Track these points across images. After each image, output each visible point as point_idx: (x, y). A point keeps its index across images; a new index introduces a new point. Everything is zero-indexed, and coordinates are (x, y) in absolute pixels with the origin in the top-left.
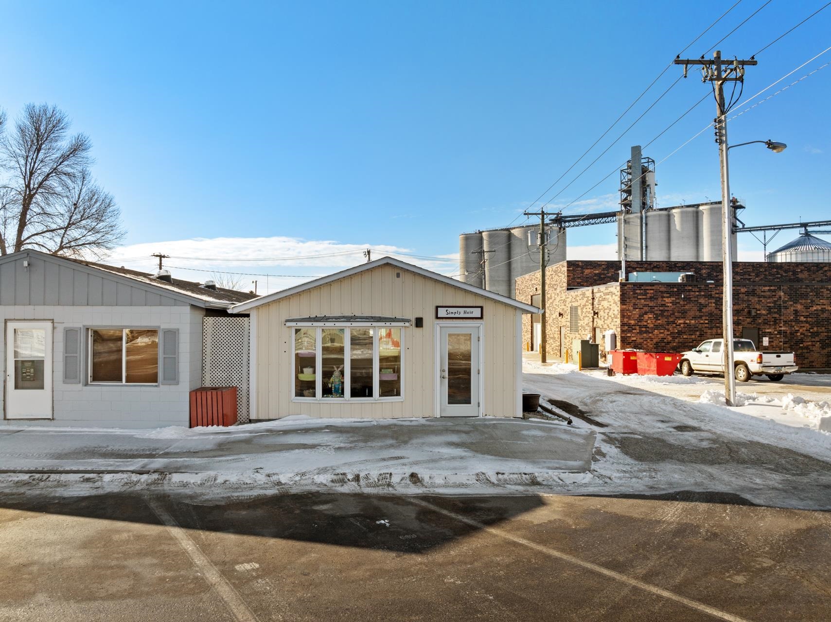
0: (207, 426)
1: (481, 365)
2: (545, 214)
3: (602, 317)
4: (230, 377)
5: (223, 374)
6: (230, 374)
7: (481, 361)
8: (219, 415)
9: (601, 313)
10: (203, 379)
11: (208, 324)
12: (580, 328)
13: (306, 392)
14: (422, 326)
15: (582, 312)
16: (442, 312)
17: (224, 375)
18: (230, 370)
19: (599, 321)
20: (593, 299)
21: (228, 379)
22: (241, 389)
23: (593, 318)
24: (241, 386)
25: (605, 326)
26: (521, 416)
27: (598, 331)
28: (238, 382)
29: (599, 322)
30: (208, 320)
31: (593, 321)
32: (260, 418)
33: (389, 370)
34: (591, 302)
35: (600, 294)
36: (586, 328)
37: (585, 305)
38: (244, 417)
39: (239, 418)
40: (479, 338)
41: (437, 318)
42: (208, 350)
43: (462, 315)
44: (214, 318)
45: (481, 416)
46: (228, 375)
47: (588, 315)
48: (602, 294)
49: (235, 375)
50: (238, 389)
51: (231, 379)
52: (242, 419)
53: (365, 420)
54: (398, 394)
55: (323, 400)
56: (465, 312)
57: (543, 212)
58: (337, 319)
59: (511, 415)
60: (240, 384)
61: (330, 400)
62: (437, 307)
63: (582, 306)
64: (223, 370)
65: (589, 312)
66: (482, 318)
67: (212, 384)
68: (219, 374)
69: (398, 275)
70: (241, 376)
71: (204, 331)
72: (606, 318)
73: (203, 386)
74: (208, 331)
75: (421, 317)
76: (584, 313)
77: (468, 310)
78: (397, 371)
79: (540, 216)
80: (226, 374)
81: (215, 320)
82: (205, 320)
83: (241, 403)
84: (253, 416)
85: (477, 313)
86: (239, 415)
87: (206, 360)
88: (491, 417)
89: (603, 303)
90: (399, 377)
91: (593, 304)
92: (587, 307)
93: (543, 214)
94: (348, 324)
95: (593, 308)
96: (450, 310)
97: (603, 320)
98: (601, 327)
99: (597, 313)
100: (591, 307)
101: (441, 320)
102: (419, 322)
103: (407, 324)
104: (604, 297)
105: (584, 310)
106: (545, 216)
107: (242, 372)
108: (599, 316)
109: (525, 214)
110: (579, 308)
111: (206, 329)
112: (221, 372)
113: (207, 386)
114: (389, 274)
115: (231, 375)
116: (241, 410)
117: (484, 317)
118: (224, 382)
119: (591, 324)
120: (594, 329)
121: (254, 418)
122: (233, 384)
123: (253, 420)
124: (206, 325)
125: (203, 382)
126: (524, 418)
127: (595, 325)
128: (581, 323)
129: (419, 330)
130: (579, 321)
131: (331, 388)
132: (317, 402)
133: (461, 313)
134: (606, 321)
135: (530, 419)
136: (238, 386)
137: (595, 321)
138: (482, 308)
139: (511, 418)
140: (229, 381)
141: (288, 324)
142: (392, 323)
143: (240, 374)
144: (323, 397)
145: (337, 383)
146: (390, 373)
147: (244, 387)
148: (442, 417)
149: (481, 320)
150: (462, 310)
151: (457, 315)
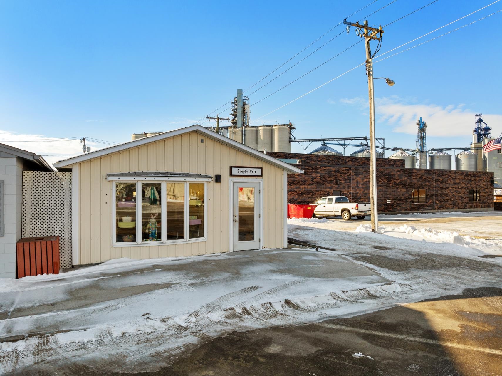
0: (36, 275)
1: (262, 210)
4: (51, 228)
5: (44, 224)
6: (51, 224)
7: (262, 208)
8: (49, 264)
10: (23, 230)
11: (28, 177)
13: (125, 238)
14: (220, 182)
16: (235, 171)
17: (46, 226)
18: (51, 221)
21: (49, 229)
22: (63, 238)
24: (63, 235)
26: (287, 247)
28: (60, 232)
30: (28, 174)
32: (83, 263)
33: (195, 217)
38: (67, 263)
39: (61, 265)
40: (260, 191)
41: (231, 175)
42: (28, 203)
43: (248, 174)
44: (34, 172)
45: (261, 249)
46: (49, 226)
49: (56, 226)
50: (60, 238)
51: (53, 229)
52: (65, 265)
53: (180, 258)
54: (203, 236)
55: (144, 244)
56: (251, 172)
58: (156, 174)
59: (280, 246)
61: (150, 243)
62: (231, 167)
64: (44, 221)
66: (261, 176)
67: (33, 235)
68: (40, 225)
69: (202, 141)
70: (63, 226)
71: (24, 184)
73: (23, 237)
74: (28, 184)
75: (220, 174)
77: (253, 170)
78: (202, 218)
79: (217, 120)
80: (48, 224)
81: (36, 174)
82: (24, 174)
83: (63, 251)
84: (76, 262)
85: (258, 172)
86: (61, 262)
87: (25, 212)
88: (268, 249)
90: (203, 222)
93: (218, 118)
94: (166, 179)
96: (241, 169)
101: (234, 177)
102: (218, 179)
103: (211, 180)
106: (220, 120)
107: (63, 222)
109: (207, 118)
111: (26, 182)
112: (42, 223)
113: (27, 237)
114: (196, 139)
115: (53, 226)
116: (63, 257)
117: (263, 175)
118: (45, 232)
121: (77, 264)
122: (55, 234)
123: (76, 265)
124: (26, 179)
125: (23, 233)
126: (288, 248)
129: (218, 184)
131: (149, 233)
132: (138, 246)
133: (248, 172)
135: (292, 248)
136: (60, 235)
138: (262, 168)
139: (281, 249)
140: (51, 231)
141: (110, 178)
142: (200, 178)
143: (62, 224)
144: (142, 241)
145: (154, 229)
146: (195, 219)
147: (67, 236)
148: (234, 251)
149: (262, 178)
150: (248, 170)
151: (245, 174)
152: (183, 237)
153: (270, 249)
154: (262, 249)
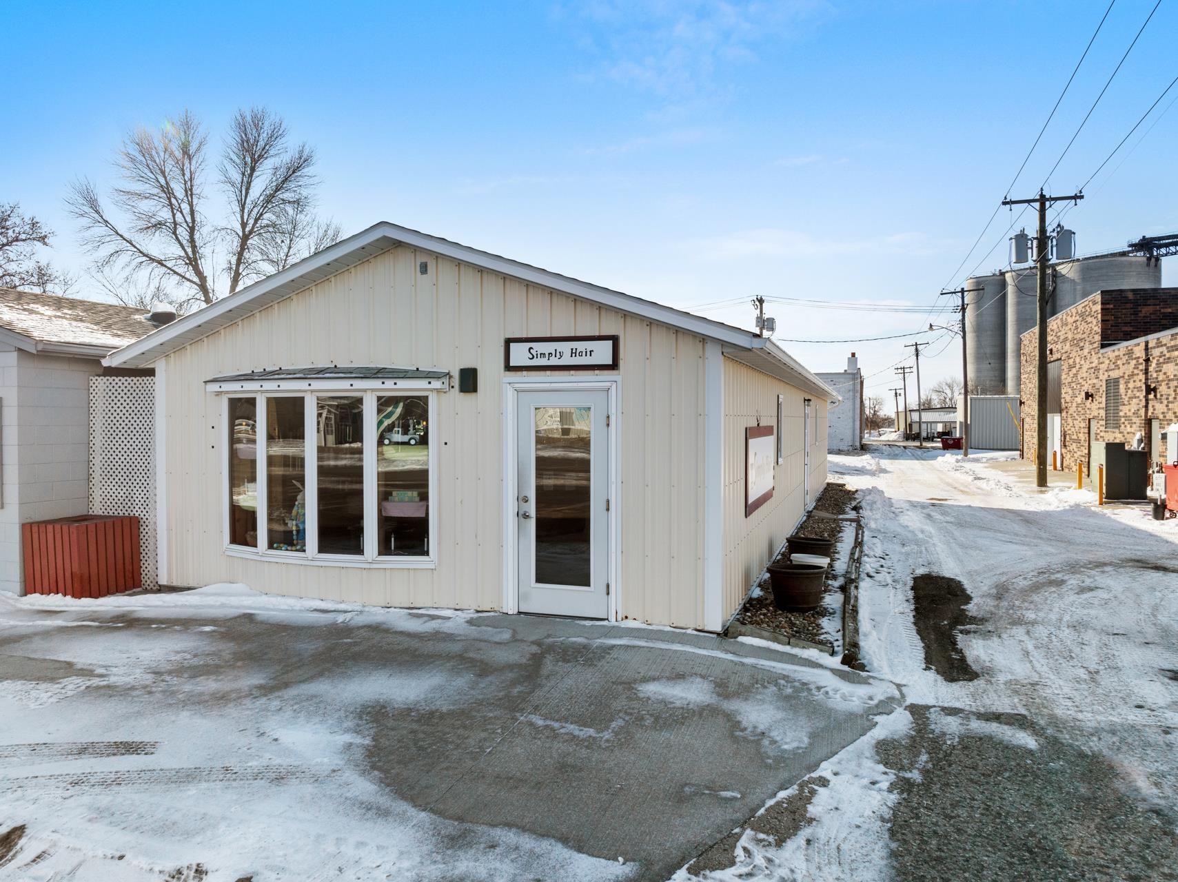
0: (48, 594)
1: (615, 487)
2: (1048, 200)
3: (1165, 397)
7: (613, 479)
8: (66, 574)
9: (1163, 389)
10: (91, 498)
11: (98, 390)
12: (1123, 420)
14: (475, 390)
15: (1127, 389)
16: (520, 354)
17: (122, 493)
18: (130, 483)
19: (1158, 406)
20: (1147, 360)
22: (146, 523)
23: (1147, 400)
24: (146, 516)
25: (1170, 415)
26: (718, 629)
27: (1155, 424)
28: (142, 509)
29: (1158, 408)
30: (97, 384)
31: (1146, 406)
32: (175, 584)
33: (409, 493)
34: (1142, 367)
35: (1161, 349)
36: (1134, 420)
37: (1133, 375)
38: (151, 578)
39: (143, 582)
40: (608, 415)
41: (508, 368)
42: (98, 441)
43: (567, 360)
45: (611, 620)
46: (127, 493)
47: (1138, 394)
48: (1164, 349)
49: (137, 494)
50: (142, 523)
51: (132, 501)
52: (148, 582)
54: (422, 550)
55: (272, 556)
56: (573, 353)
57: (1042, 196)
59: (690, 621)
60: (144, 512)
61: (285, 555)
62: (508, 342)
63: (1126, 377)
65: (1139, 389)
66: (614, 366)
67: (103, 510)
68: (114, 489)
69: (424, 269)
70: (147, 495)
71: (91, 404)
72: (1171, 399)
73: (91, 513)
74: (96, 404)
75: (474, 366)
76: (1130, 391)
77: (581, 346)
79: (1037, 205)
80: (124, 490)
81: (108, 383)
82: (91, 384)
84: (163, 581)
85: (603, 352)
86: (144, 574)
88: (638, 625)
89: (1165, 368)
90: (426, 511)
91: (1146, 372)
92: (1135, 378)
93: (1043, 200)
95: (1147, 379)
96: (539, 347)
97: (1165, 402)
98: (1161, 417)
99: (1155, 390)
100: (1142, 377)
101: (518, 373)
102: (469, 380)
103: (445, 384)
104: (1168, 355)
105: (1131, 385)
106: (1048, 204)
107: (147, 488)
108: (1158, 396)
109: (1005, 203)
110: (1122, 381)
111: (94, 400)
112: (117, 487)
113: (96, 513)
115: (132, 494)
116: (146, 565)
117: (621, 363)
118: (121, 507)
119: (1142, 412)
120: (1148, 423)
121: (165, 583)
122: (135, 511)
123: (164, 586)
124: (96, 393)
125: (91, 506)
126: (726, 633)
127: (1150, 414)
128: (1124, 410)
129: (469, 397)
130: (1121, 408)
132: (259, 558)
133: (565, 353)
134: (1171, 406)
135: (741, 639)
136: (142, 515)
137: (1150, 406)
138: (615, 340)
139: (689, 631)
140: (129, 504)
142: (399, 382)
144: (269, 548)
146: (411, 501)
148: (520, 613)
149: (614, 372)
150: (565, 347)
151: (554, 361)
152: (358, 550)
153: (644, 626)
154: (613, 619)
